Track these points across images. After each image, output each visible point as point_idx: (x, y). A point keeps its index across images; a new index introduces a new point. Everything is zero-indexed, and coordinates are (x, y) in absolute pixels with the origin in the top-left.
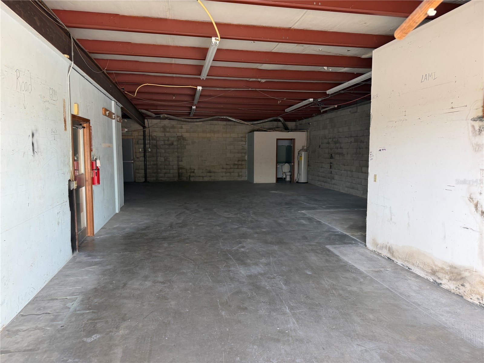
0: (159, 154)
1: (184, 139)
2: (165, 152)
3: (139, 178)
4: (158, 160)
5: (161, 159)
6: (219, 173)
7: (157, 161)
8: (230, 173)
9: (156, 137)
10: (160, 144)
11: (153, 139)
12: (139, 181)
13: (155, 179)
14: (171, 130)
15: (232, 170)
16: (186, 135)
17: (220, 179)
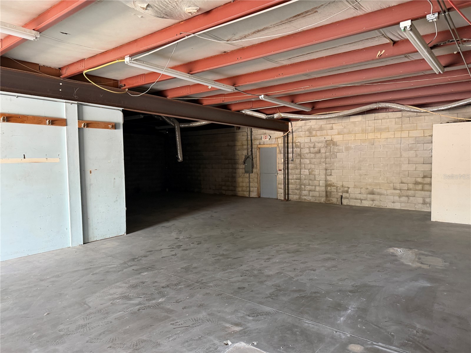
0: (303, 165)
1: (334, 144)
2: (310, 163)
3: (281, 195)
4: (302, 173)
5: (305, 172)
6: (387, 195)
7: (300, 174)
8: (408, 196)
9: (300, 144)
10: (305, 152)
11: (297, 147)
12: (281, 199)
13: (297, 197)
14: (319, 133)
15: (410, 193)
16: (337, 138)
17: (390, 206)
